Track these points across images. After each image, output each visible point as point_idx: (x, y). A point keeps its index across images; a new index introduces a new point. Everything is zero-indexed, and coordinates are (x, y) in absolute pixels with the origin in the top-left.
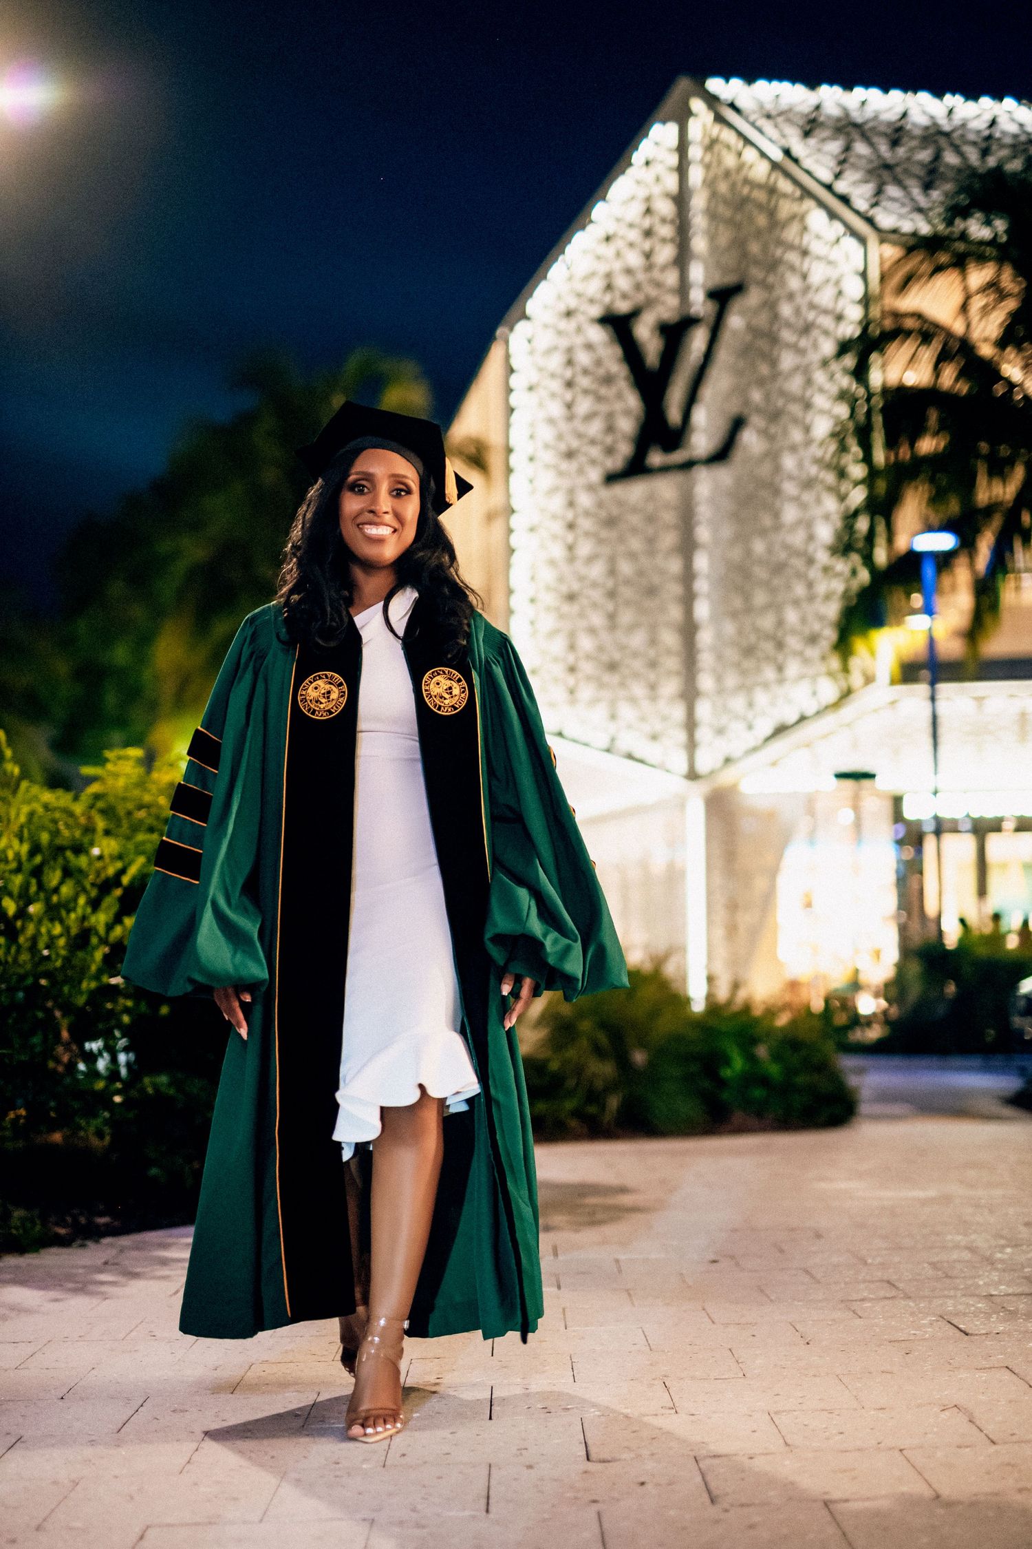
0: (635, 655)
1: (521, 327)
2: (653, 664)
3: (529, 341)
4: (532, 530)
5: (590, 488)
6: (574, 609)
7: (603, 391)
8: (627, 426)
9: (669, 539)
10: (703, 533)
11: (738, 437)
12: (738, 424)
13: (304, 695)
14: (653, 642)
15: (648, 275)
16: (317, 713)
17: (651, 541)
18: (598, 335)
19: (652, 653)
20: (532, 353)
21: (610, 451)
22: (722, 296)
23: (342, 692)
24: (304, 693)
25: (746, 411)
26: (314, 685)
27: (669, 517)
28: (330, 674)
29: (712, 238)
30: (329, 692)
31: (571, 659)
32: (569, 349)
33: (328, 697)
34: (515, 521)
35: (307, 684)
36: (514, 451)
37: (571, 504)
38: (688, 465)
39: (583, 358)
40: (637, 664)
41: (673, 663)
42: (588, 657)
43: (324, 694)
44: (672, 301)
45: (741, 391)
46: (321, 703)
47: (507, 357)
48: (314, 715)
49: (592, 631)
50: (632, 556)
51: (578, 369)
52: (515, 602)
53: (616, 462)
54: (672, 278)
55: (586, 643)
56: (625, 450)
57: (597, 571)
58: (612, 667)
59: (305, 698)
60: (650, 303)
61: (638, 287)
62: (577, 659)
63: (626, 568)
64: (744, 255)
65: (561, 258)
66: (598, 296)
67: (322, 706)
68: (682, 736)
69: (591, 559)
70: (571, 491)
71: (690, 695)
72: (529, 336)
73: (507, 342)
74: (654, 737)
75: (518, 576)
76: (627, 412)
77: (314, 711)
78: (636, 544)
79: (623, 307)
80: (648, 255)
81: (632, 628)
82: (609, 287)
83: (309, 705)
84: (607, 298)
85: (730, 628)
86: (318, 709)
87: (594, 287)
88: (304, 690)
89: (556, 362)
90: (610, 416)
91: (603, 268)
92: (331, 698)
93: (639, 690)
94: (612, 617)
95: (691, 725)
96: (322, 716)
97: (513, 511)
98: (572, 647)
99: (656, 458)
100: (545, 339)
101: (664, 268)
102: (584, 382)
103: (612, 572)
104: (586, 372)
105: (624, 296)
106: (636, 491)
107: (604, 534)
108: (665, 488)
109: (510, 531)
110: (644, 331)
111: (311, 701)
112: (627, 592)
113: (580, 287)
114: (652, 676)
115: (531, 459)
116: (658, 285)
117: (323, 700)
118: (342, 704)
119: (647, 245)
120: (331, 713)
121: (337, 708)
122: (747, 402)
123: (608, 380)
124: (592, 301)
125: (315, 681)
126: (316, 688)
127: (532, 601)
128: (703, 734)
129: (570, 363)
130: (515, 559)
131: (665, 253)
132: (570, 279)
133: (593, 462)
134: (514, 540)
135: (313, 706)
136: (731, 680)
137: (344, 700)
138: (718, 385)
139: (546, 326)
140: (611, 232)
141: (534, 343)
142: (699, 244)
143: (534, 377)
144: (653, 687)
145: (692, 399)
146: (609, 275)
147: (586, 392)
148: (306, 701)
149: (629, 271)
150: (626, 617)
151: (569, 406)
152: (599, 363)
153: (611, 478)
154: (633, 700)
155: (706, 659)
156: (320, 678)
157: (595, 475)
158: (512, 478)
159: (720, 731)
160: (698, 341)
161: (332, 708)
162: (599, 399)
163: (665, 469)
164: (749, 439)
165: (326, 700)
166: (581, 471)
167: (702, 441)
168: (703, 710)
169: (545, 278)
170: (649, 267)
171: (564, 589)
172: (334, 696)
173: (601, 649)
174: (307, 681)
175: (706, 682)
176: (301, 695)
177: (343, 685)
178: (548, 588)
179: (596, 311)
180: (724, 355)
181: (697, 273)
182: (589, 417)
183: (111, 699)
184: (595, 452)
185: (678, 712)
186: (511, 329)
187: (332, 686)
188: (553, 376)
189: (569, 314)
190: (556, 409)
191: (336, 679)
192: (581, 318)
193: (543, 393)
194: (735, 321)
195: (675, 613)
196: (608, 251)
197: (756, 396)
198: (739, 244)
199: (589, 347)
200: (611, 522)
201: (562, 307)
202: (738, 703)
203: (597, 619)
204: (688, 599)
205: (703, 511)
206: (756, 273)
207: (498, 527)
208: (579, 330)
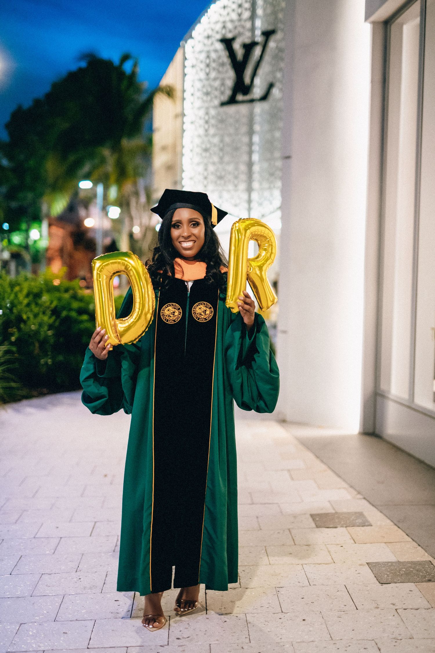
0: (230, 173)
1: (190, 41)
2: (236, 177)
3: (193, 47)
4: (192, 123)
5: (215, 107)
6: (208, 154)
7: (221, 69)
8: (230, 83)
9: (244, 129)
10: (257, 127)
11: (271, 90)
12: (271, 86)
13: (163, 313)
14: (237, 169)
15: (239, 24)
16: (169, 321)
17: (237, 129)
18: (220, 46)
19: (236, 173)
20: (194, 52)
21: (222, 93)
22: (267, 34)
23: (180, 312)
24: (163, 312)
25: (274, 81)
26: (167, 309)
27: (245, 120)
28: (174, 304)
29: (265, 10)
30: (174, 312)
31: (206, 174)
32: (208, 51)
33: (174, 315)
34: (185, 119)
35: (164, 308)
36: (186, 91)
37: (207, 113)
38: (252, 101)
39: (213, 55)
40: (230, 177)
41: (243, 177)
42: (212, 173)
43: (172, 313)
44: (248, 34)
45: (273, 72)
46: (171, 317)
47: (184, 53)
48: (167, 322)
49: (214, 163)
50: (230, 135)
51: (211, 59)
52: (184, 151)
53: (225, 98)
54: (248, 25)
55: (211, 168)
56: (228, 93)
57: (216, 140)
58: (221, 178)
59: (164, 314)
60: (240, 34)
61: (235, 28)
62: (208, 174)
63: (227, 139)
64: (276, 18)
65: (206, 14)
66: (220, 31)
67: (171, 318)
68: (246, 205)
69: (214, 135)
70: (207, 108)
71: (249, 190)
72: (193, 46)
73: (184, 47)
74: (236, 205)
75: (186, 141)
76: (229, 78)
77: (168, 320)
78: (232, 130)
79: (229, 36)
80: (240, 15)
81: (228, 163)
82: (224, 27)
83: (165, 318)
84: (224, 31)
85: (265, 165)
86: (169, 319)
87: (218, 27)
88: (163, 311)
89: (203, 56)
90: (223, 80)
91: (222, 19)
92: (175, 315)
93: (231, 187)
94: (221, 158)
95: (249, 201)
96: (171, 322)
97: (185, 115)
98: (206, 170)
99: (240, 97)
100: (199, 47)
101: (246, 20)
102: (213, 65)
103: (222, 141)
104: (214, 61)
105: (230, 31)
106: (232, 109)
107: (220, 126)
108: (243, 109)
109: (183, 123)
110: (237, 46)
111: (166, 316)
112: (228, 149)
113: (213, 26)
114: (236, 182)
115: (192, 95)
116: (243, 27)
117: (172, 316)
118: (180, 317)
119: (240, 11)
120: (175, 321)
121: (178, 319)
122: (275, 77)
123: (223, 64)
124: (217, 32)
125: (168, 307)
126: (168, 310)
127: (191, 151)
128: (254, 205)
129: (208, 57)
130: (185, 134)
131: (247, 15)
132: (209, 23)
133: (216, 97)
134: (185, 127)
135: (167, 318)
136: (266, 185)
137: (181, 316)
138: (264, 69)
139: (199, 42)
140: (226, 5)
141: (195, 48)
142: (260, 12)
143: (194, 62)
144: (236, 186)
145: (254, 74)
146: (224, 22)
147: (214, 69)
148: (164, 316)
149: (232, 21)
150: (227, 159)
151: (207, 74)
152: (219, 57)
153: (223, 104)
154: (228, 191)
155: (256, 176)
156: (170, 306)
157: (217, 102)
158: (185, 102)
159: (260, 204)
160: (257, 51)
161: (175, 319)
162: (219, 72)
163: (243, 102)
164: (275, 91)
165: (173, 316)
166: (211, 100)
167: (257, 91)
168: (255, 196)
169: (200, 22)
170: (240, 20)
171: (204, 146)
172: (176, 314)
173: (217, 170)
174: (164, 307)
175: (256, 185)
176: (162, 313)
177: (180, 309)
178: (198, 146)
179: (219, 37)
180: (267, 58)
181: (258, 23)
182: (215, 79)
183: (28, 179)
184: (217, 93)
185: (245, 196)
186: (186, 42)
187: (175, 310)
188: (202, 62)
189: (208, 37)
190: (202, 75)
191: (177, 306)
192: (213, 39)
193: (198, 68)
194: (272, 44)
195: (245, 158)
196: (224, 12)
197: (279, 75)
198: (274, 13)
199: (216, 51)
200: (222, 121)
201: (206, 34)
202: (267, 194)
203: (216, 159)
204: (250, 153)
205: (257, 119)
206: (280, 26)
207: (179, 120)
208: (212, 44)
